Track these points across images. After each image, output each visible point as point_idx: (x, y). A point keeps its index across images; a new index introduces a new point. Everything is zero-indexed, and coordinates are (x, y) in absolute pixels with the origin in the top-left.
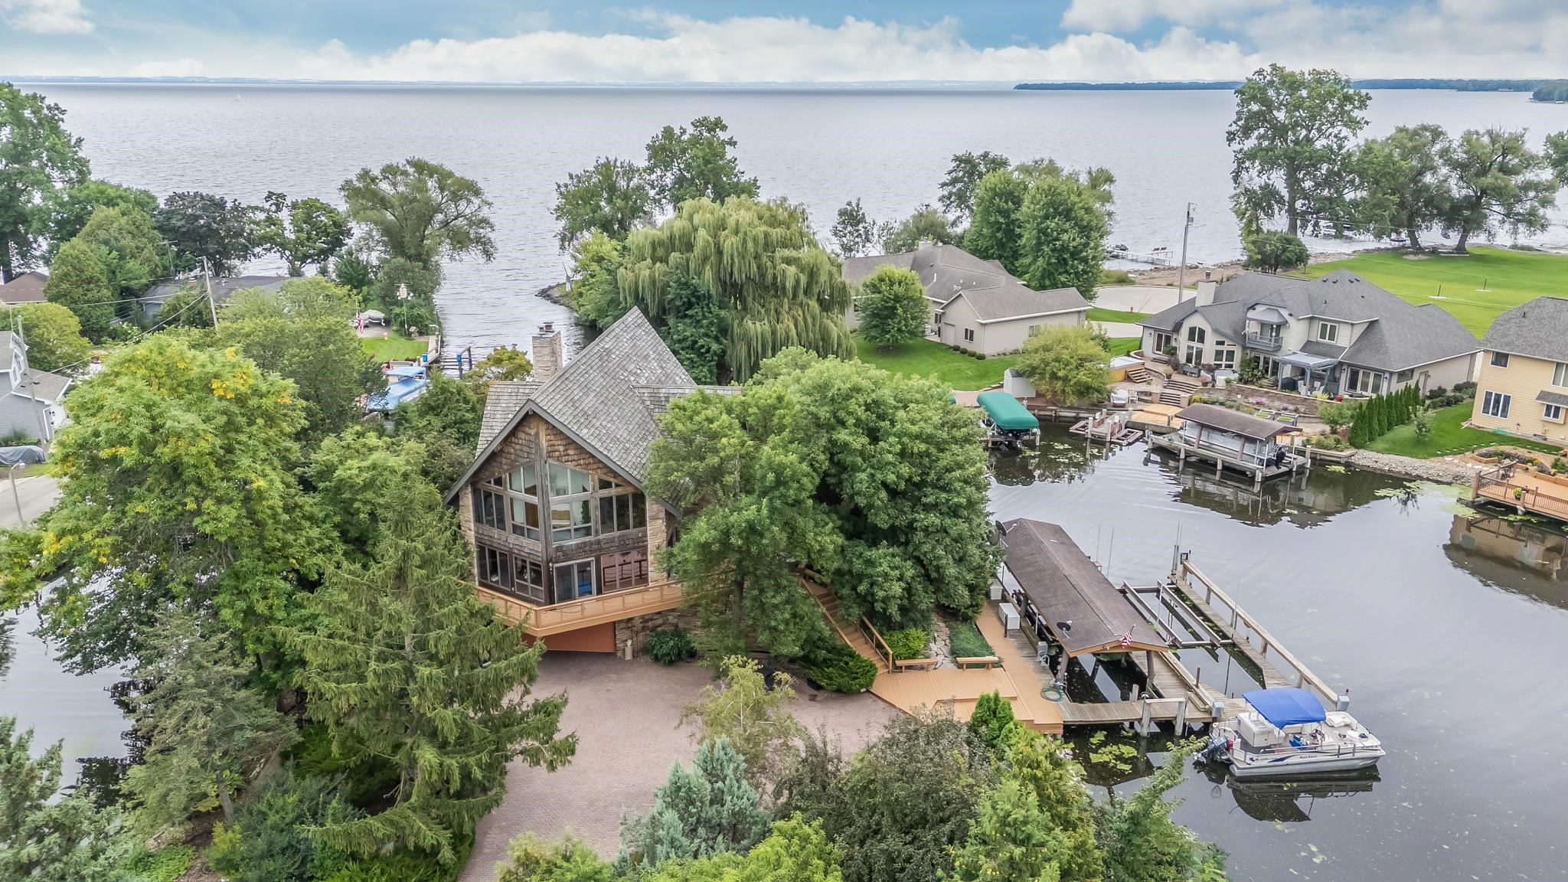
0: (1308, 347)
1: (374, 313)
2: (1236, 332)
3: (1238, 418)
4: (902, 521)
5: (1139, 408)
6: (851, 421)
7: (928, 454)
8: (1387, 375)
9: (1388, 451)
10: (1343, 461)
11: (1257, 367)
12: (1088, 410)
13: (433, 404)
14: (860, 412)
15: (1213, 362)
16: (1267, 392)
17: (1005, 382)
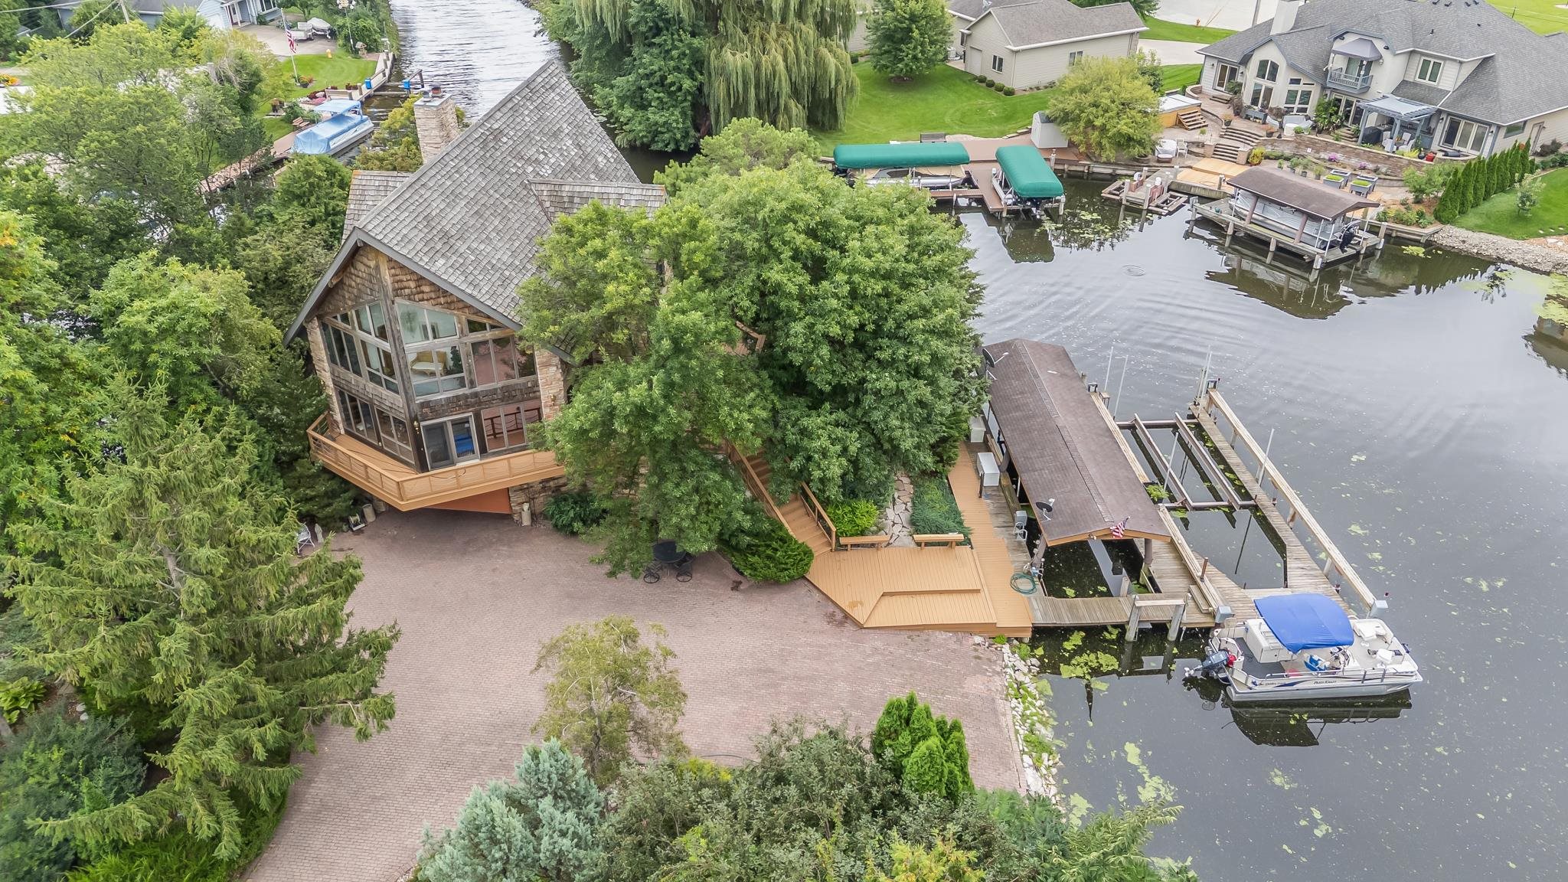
0: (1404, 89)
1: (319, 23)
2: (1316, 68)
3: (1303, 188)
4: (851, 379)
5: (1188, 163)
6: (787, 254)
7: (887, 294)
8: (1494, 129)
9: (1479, 228)
10: (1423, 240)
11: (1336, 113)
12: (1127, 166)
13: (298, 192)
14: (800, 239)
15: (1283, 106)
16: (1343, 147)
17: (1033, 127)
